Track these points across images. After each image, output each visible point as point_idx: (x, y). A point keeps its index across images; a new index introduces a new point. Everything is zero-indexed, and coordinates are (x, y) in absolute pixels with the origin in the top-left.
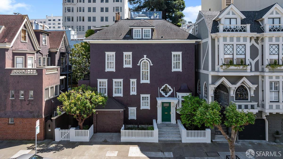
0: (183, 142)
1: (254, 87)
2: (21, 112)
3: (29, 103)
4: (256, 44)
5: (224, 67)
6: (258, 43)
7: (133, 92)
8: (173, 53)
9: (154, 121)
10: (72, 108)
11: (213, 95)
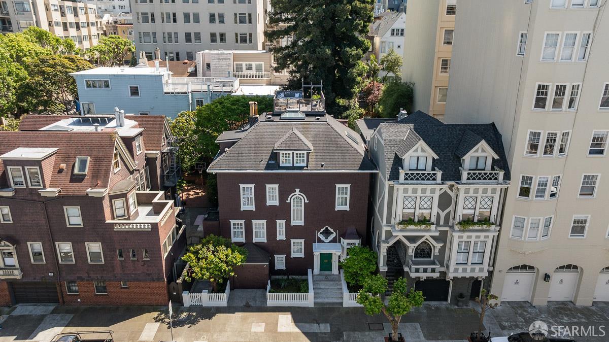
0: (344, 306)
1: (439, 246)
2: (135, 274)
3: (144, 264)
4: (449, 192)
5: (401, 227)
6: (452, 191)
7: (281, 236)
8: (338, 186)
9: (310, 271)
10: (204, 274)
11: (386, 254)
